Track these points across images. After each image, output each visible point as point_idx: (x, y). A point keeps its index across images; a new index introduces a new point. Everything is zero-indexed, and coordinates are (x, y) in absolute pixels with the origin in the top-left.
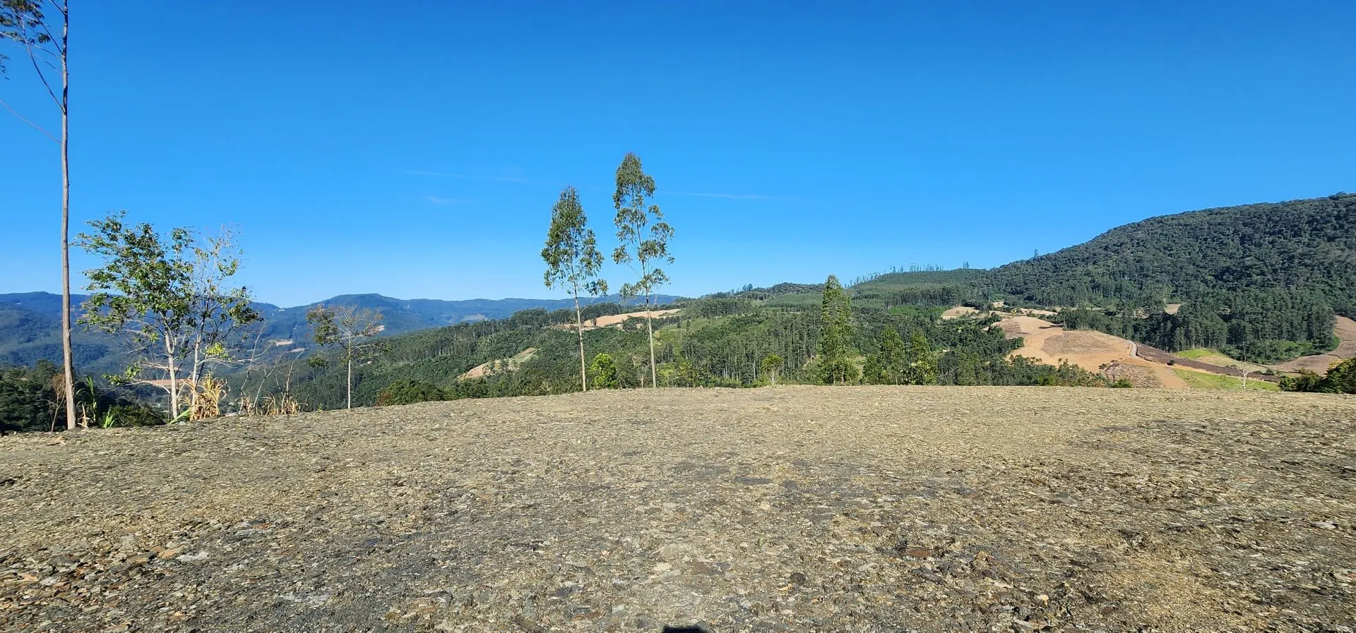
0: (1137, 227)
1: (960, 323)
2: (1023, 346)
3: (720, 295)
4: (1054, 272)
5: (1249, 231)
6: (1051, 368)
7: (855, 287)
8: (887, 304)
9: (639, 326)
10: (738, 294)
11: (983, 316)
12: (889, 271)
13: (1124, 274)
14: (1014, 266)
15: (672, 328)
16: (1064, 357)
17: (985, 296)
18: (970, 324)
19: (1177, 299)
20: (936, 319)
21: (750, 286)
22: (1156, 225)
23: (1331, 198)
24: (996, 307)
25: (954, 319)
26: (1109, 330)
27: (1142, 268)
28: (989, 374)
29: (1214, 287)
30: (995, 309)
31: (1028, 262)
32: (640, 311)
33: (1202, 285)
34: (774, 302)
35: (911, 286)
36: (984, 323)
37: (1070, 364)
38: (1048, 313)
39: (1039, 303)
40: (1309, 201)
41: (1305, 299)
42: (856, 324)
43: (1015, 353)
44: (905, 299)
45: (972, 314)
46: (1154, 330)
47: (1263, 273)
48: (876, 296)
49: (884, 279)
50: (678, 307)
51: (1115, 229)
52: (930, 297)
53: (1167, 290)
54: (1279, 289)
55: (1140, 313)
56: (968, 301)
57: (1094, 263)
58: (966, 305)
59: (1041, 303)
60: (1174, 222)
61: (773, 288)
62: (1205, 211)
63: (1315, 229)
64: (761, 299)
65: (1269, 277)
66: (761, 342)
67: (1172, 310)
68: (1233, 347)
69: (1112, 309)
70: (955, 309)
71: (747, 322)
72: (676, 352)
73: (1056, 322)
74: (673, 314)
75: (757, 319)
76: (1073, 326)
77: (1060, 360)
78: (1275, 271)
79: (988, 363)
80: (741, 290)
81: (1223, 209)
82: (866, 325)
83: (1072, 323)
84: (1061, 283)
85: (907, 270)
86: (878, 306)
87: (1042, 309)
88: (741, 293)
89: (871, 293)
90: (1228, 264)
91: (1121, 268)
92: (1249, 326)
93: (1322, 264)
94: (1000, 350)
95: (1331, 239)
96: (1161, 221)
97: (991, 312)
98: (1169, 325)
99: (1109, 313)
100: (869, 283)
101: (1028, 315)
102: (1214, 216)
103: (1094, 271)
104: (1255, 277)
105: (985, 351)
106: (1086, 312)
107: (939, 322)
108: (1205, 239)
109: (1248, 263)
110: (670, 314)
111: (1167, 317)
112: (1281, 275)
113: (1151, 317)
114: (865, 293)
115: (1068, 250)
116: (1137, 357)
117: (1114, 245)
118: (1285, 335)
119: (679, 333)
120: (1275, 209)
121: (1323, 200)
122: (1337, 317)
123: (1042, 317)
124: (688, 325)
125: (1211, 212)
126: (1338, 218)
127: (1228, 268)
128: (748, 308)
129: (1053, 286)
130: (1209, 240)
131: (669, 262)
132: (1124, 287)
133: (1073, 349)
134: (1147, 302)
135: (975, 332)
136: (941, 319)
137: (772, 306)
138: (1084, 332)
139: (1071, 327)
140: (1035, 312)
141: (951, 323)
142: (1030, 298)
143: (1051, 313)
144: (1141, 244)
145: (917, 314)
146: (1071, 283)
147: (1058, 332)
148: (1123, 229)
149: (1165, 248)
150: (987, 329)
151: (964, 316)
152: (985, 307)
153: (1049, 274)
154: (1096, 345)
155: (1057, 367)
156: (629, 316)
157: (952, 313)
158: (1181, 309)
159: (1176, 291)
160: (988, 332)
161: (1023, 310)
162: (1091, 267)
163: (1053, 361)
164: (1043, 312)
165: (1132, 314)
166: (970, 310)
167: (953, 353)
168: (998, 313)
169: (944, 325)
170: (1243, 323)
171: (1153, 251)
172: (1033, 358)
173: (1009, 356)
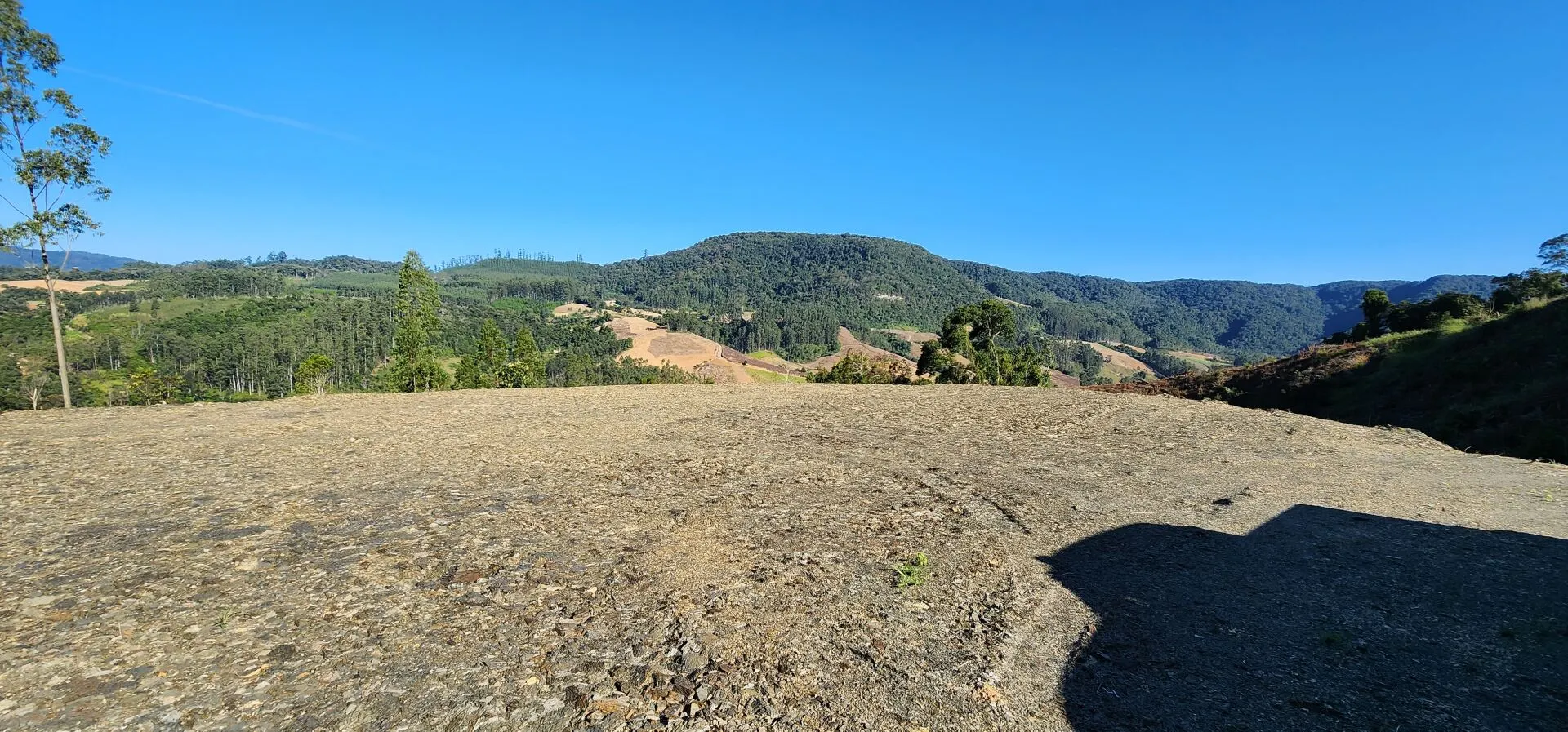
0: (726, 239)
1: (572, 321)
2: (632, 347)
3: (223, 264)
4: (661, 274)
5: (796, 254)
6: (655, 369)
7: (449, 271)
8: (490, 294)
9: (33, 305)
10: (259, 264)
11: (595, 315)
12: (493, 256)
13: (715, 282)
14: (627, 264)
15: (122, 312)
16: (666, 358)
17: (598, 294)
18: (582, 323)
19: (751, 308)
20: (547, 315)
21: (282, 256)
22: (739, 240)
23: (842, 236)
24: (608, 306)
25: (566, 317)
26: (702, 334)
27: (728, 278)
28: (600, 376)
29: (774, 298)
30: (607, 308)
31: (639, 261)
32: (35, 277)
33: (767, 296)
34: (325, 282)
35: (520, 276)
36: (596, 322)
37: (671, 364)
38: (655, 315)
39: (647, 304)
40: (831, 236)
41: (825, 313)
42: (450, 317)
43: (625, 354)
44: (512, 290)
45: (585, 312)
46: (734, 334)
47: (803, 291)
48: (477, 284)
49: (486, 264)
50: (132, 277)
51: (710, 239)
52: (541, 290)
53: (745, 299)
54: (811, 304)
55: (725, 319)
56: (581, 297)
57: (694, 269)
58: (579, 302)
59: (651, 304)
60: (751, 239)
61: (324, 262)
62: (772, 233)
63: (832, 259)
64: (303, 275)
65: (807, 293)
66: (303, 337)
67: (747, 317)
68: (784, 349)
69: (706, 313)
70: (567, 306)
71: (276, 307)
72: (126, 350)
73: (661, 323)
74: (119, 288)
75: (296, 304)
76: (674, 329)
77: (663, 361)
78: (810, 289)
79: (600, 364)
80: (265, 258)
81: (783, 233)
82: (463, 319)
83: (673, 325)
84: (666, 286)
85: (514, 256)
86: (478, 297)
87: (650, 310)
88: (265, 264)
89: (469, 280)
90: (783, 280)
91: (713, 276)
92: (794, 332)
93: (835, 286)
94: (611, 350)
95: (841, 268)
96: (742, 236)
97: (603, 311)
98: (745, 330)
99: (703, 318)
100: (468, 267)
101: (638, 316)
102: (776, 238)
103: (693, 277)
104: (799, 293)
105: (597, 352)
106: (685, 315)
107: (550, 319)
108: (771, 258)
109: (795, 281)
110: (113, 288)
111: (744, 323)
112: (813, 293)
113: (733, 322)
114: (460, 280)
115: (673, 254)
116: (722, 358)
117: (709, 254)
118: (813, 340)
119: (135, 320)
120: (812, 239)
121: (838, 237)
122: (841, 327)
123: (649, 318)
124: (155, 307)
125: (775, 235)
126: (845, 252)
127: (784, 284)
128: (278, 287)
129: (659, 288)
130: (773, 259)
131: (99, 196)
132: (715, 294)
133: (674, 350)
134: (731, 309)
135: (587, 331)
136: (553, 316)
137: (321, 287)
138: (683, 334)
139: (673, 329)
140: (644, 313)
141: (562, 321)
142: (639, 299)
143: (657, 315)
144: (729, 255)
145: (525, 309)
146: (675, 286)
147: (663, 333)
148: (716, 240)
149: (744, 262)
150: (599, 328)
151: (576, 313)
152: (598, 305)
153: (657, 276)
154: (693, 346)
155: (661, 368)
156: (7, 287)
157: (565, 310)
158: (753, 317)
159: (750, 301)
160: (600, 331)
161: (633, 310)
162: (690, 273)
163: (656, 362)
164: (651, 314)
165: (719, 318)
166: (583, 307)
167: (564, 353)
168: (609, 312)
169: (555, 322)
170: (791, 330)
171: (736, 263)
172: (641, 359)
173: (619, 357)
